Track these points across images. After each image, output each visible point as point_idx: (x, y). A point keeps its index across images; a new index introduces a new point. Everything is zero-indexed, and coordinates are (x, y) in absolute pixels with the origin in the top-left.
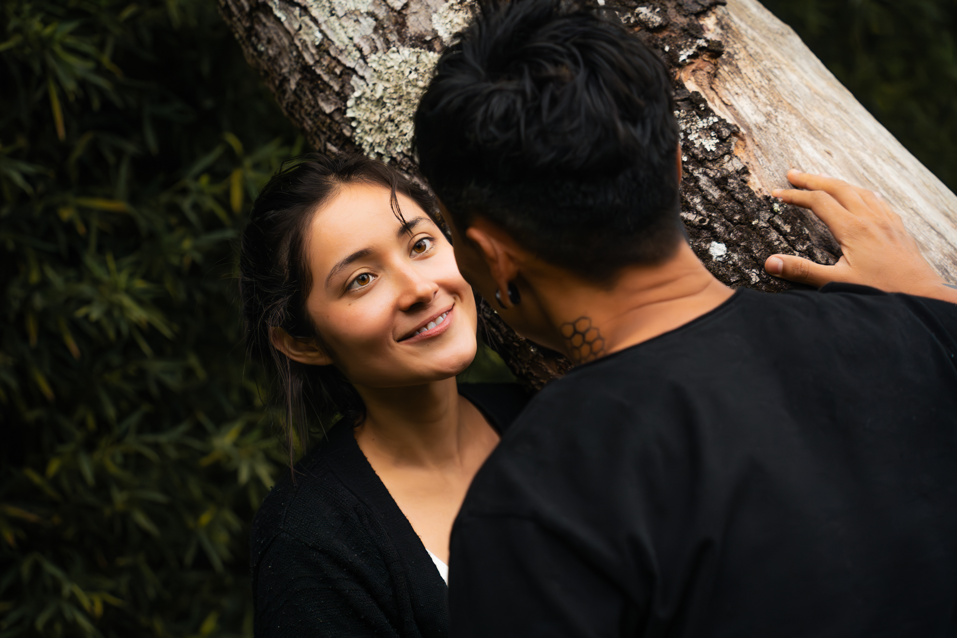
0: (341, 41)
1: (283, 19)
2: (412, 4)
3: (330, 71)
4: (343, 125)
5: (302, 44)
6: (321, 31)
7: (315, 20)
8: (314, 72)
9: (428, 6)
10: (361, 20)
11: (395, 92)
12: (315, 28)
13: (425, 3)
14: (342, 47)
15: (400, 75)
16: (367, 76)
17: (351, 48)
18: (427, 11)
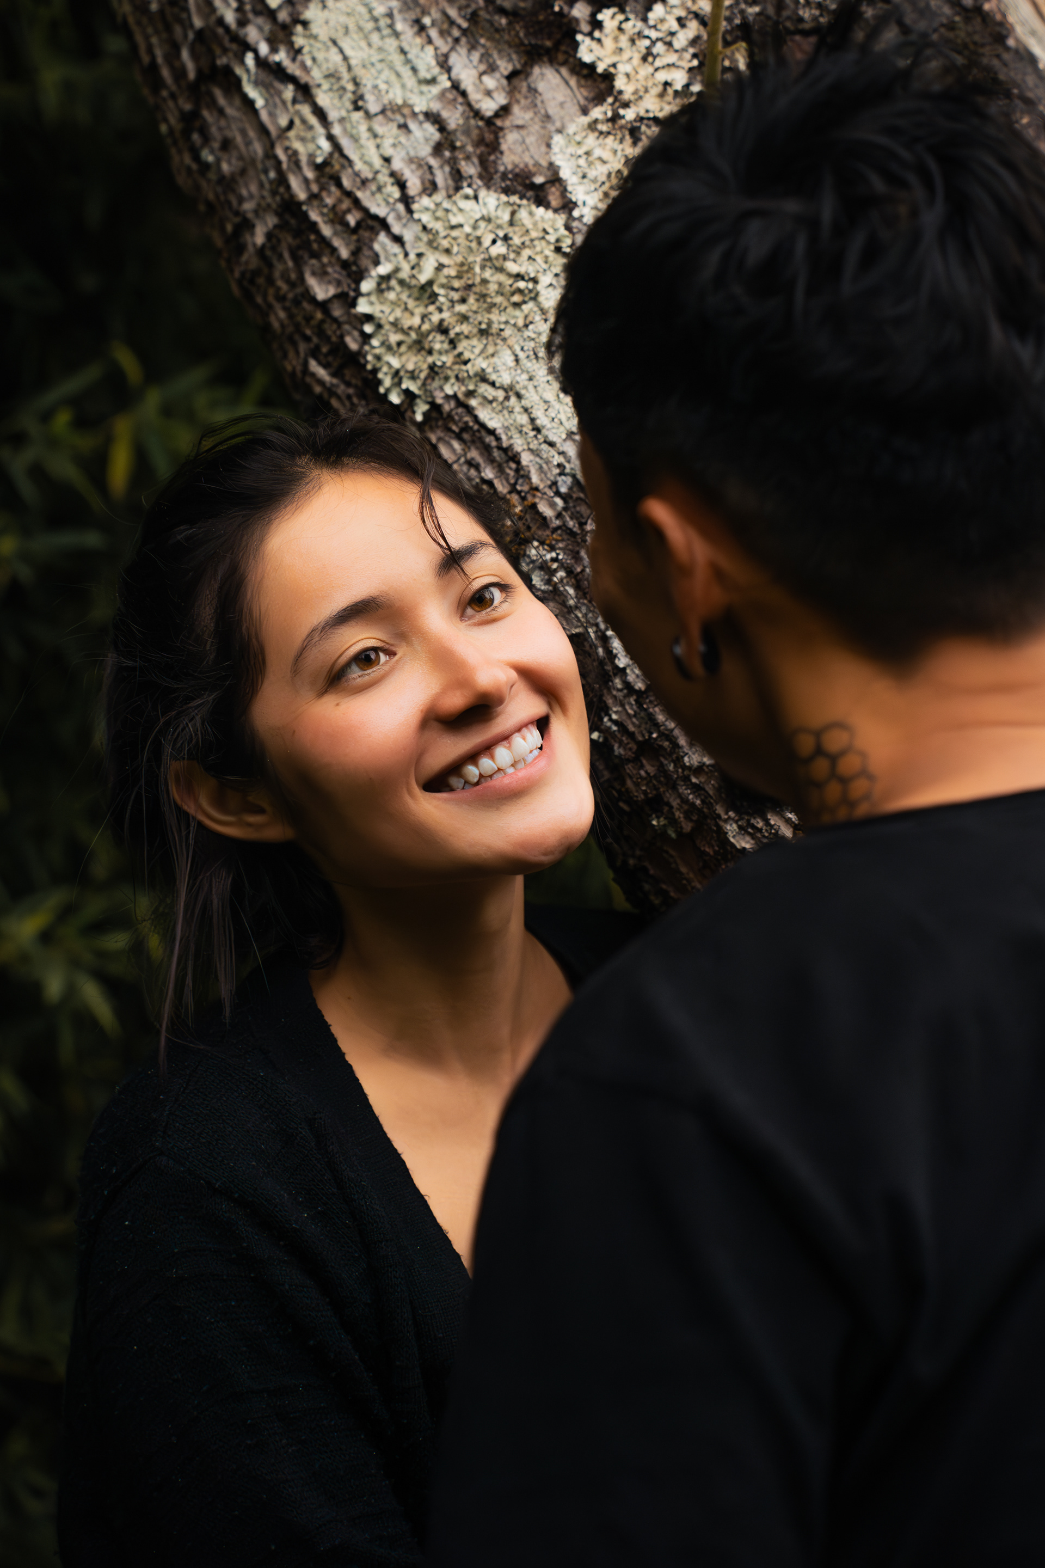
0: (366, 163)
1: (260, 103)
2: (516, 109)
3: (337, 219)
4: (347, 327)
5: (289, 157)
6: (331, 138)
7: (320, 114)
8: (305, 216)
9: (548, 117)
10: (412, 126)
11: (459, 277)
12: (320, 130)
13: (543, 112)
14: (367, 173)
15: (474, 245)
16: (408, 236)
17: (384, 178)
18: (544, 128)
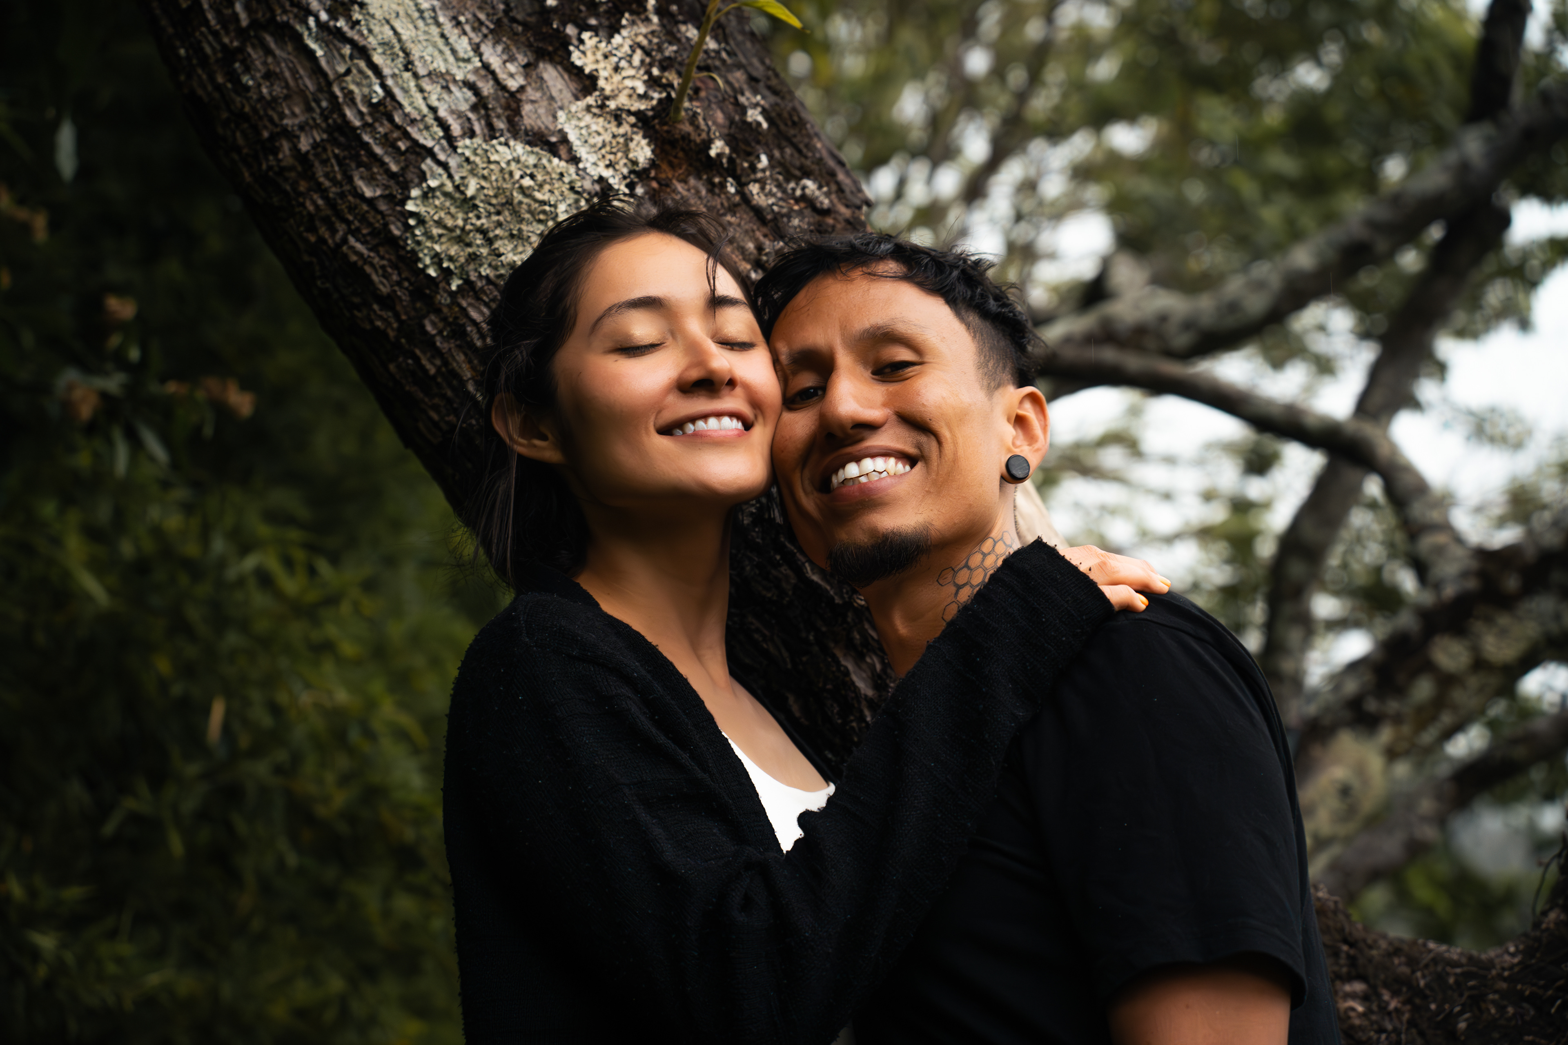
0: (415, 108)
1: (320, 53)
2: (529, 89)
3: (388, 143)
4: (392, 219)
5: (345, 96)
6: (383, 86)
7: (377, 70)
8: (359, 138)
9: (552, 98)
10: (453, 88)
11: (496, 196)
12: (374, 79)
13: (548, 94)
14: (415, 115)
15: (507, 176)
16: (453, 162)
17: (430, 120)
18: (550, 104)
